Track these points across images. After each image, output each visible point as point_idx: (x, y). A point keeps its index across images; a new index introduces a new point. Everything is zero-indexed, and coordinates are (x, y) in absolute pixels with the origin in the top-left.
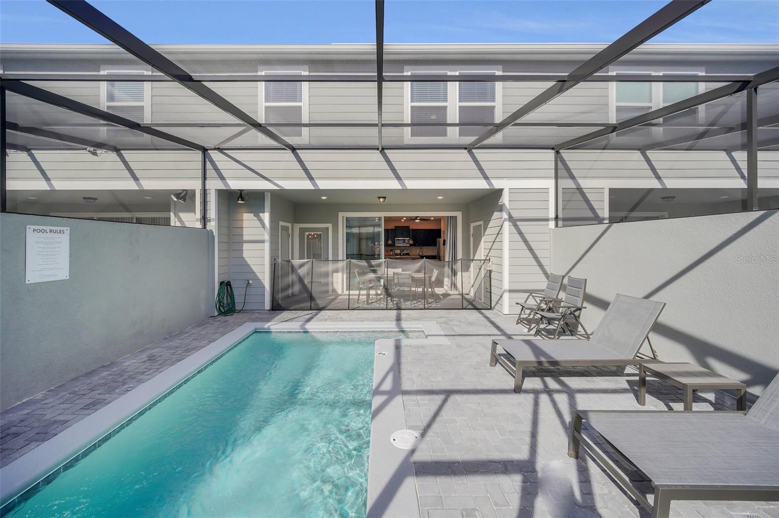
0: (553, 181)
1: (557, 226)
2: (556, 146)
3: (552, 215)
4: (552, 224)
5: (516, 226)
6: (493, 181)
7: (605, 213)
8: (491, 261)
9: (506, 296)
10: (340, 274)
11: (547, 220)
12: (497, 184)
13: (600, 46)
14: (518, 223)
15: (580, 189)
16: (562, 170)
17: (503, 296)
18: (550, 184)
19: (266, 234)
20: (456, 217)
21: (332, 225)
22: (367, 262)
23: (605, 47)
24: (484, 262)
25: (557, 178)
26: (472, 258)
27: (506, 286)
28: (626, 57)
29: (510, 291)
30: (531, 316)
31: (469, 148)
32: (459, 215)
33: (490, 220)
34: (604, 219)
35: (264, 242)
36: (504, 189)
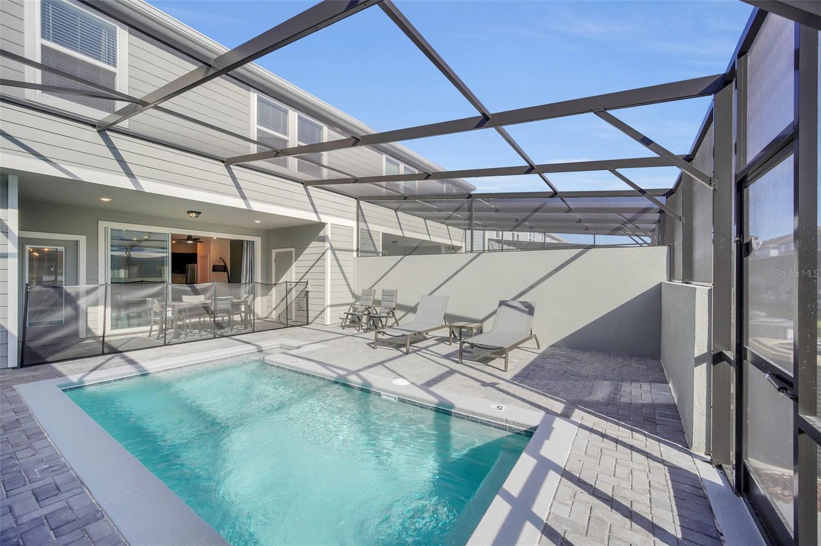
0: (355, 223)
1: (358, 256)
2: (358, 197)
3: (355, 248)
4: (355, 254)
5: (334, 254)
6: (321, 216)
7: (380, 249)
8: (309, 283)
9: (329, 309)
10: (101, 308)
11: (352, 251)
12: (324, 219)
13: (373, 132)
14: (336, 252)
15: (369, 231)
16: (360, 216)
17: (325, 311)
18: (353, 224)
19: (9, 243)
20: (253, 242)
21: (86, 238)
22: (190, 287)
23: (376, 133)
24: (296, 285)
25: (358, 220)
26: (273, 282)
27: (329, 303)
28: (384, 145)
29: (331, 306)
30: (343, 324)
31: (305, 184)
32: (258, 241)
33: (306, 248)
34: (379, 253)
35: (7, 257)
36: (327, 223)
